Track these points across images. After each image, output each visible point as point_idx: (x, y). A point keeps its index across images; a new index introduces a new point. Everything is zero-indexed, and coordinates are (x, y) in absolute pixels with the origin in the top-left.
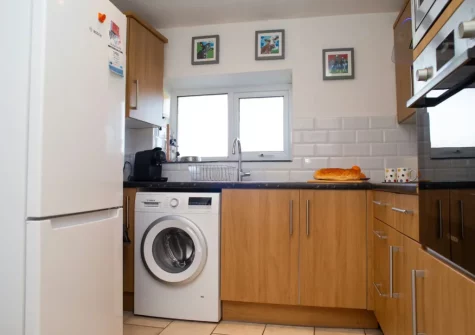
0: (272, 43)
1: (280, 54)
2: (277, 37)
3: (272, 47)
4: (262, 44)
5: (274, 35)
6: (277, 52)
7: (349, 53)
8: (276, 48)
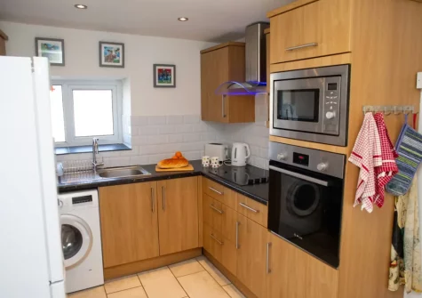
0: (114, 53)
1: (120, 64)
2: (118, 49)
3: (114, 57)
4: (105, 54)
5: (115, 47)
6: (118, 61)
7: (172, 68)
8: (117, 58)
